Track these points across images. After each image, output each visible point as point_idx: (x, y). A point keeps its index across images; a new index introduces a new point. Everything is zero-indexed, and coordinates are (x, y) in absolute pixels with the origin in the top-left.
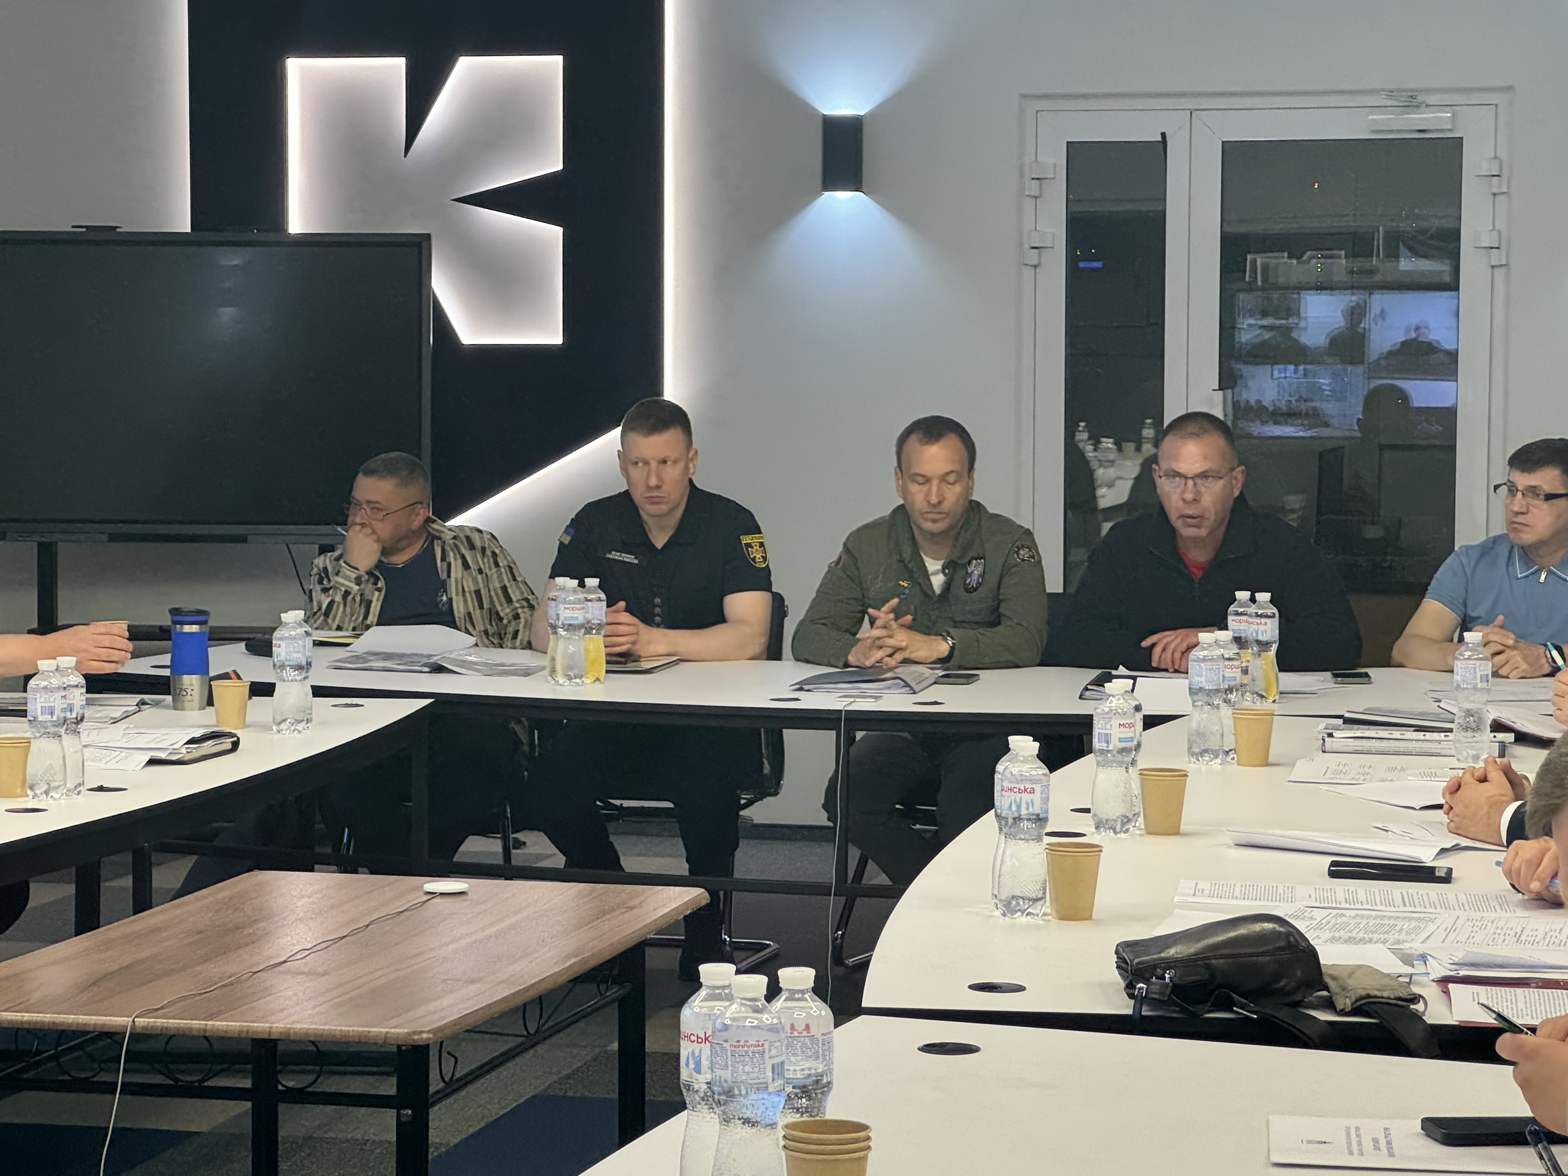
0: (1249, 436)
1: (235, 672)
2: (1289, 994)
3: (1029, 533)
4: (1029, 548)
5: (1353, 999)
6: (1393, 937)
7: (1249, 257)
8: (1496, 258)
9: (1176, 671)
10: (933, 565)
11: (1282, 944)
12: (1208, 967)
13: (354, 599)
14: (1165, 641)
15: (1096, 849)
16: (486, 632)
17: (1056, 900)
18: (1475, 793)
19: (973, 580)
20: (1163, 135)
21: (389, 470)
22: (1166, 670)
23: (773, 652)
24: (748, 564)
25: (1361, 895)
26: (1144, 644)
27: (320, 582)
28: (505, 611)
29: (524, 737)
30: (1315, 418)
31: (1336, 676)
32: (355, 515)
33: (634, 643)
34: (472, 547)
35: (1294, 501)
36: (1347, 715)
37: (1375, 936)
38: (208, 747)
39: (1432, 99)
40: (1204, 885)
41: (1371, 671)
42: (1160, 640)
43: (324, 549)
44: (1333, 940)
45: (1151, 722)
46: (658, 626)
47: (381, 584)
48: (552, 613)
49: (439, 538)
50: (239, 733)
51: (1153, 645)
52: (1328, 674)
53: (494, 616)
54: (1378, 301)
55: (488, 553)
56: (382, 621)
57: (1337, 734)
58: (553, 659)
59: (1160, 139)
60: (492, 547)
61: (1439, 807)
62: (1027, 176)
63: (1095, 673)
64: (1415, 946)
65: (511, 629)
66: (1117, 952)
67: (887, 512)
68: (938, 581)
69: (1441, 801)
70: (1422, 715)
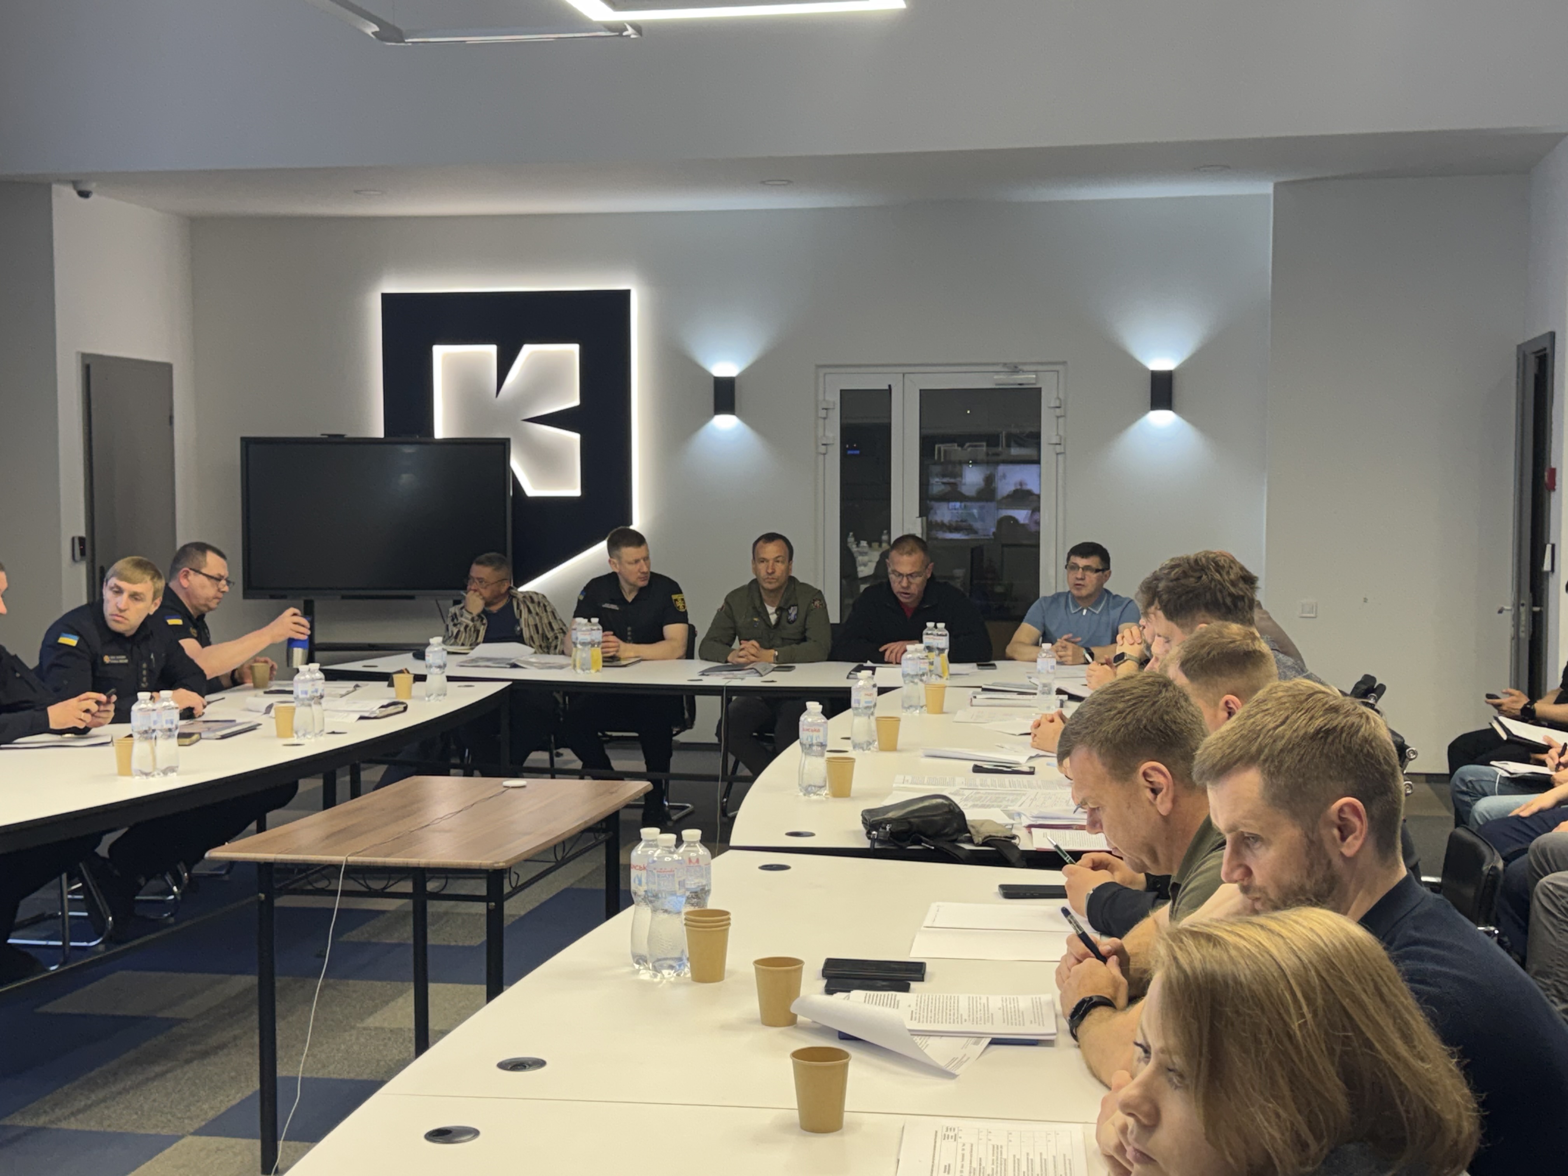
0: (936, 539)
1: (406, 669)
2: (951, 835)
3: (820, 592)
4: (820, 600)
5: (983, 837)
6: (1004, 803)
7: (937, 446)
8: (1059, 449)
9: (897, 663)
10: (771, 610)
11: (946, 809)
12: (910, 823)
13: (470, 630)
14: (891, 649)
15: (852, 760)
16: (541, 646)
17: (831, 787)
18: (1046, 727)
19: (792, 617)
20: (890, 386)
21: (489, 562)
22: (891, 663)
23: (689, 655)
24: (675, 610)
25: (989, 782)
26: (881, 649)
27: (453, 620)
28: (550, 635)
29: (560, 700)
30: (970, 530)
31: (978, 665)
32: (471, 585)
33: (617, 651)
34: (532, 601)
35: (959, 572)
36: (984, 687)
37: (995, 804)
38: (391, 709)
39: (1025, 368)
40: (909, 778)
41: (997, 663)
42: (890, 647)
43: (457, 602)
44: (974, 806)
45: (882, 691)
46: (629, 642)
47: (485, 621)
48: (574, 637)
49: (515, 597)
50: (408, 702)
51: (886, 650)
52: (975, 665)
53: (545, 637)
54: (1002, 468)
55: (542, 605)
56: (487, 640)
57: (978, 696)
58: (575, 661)
59: (887, 388)
60: (543, 601)
61: (1029, 734)
62: (820, 408)
63: (855, 665)
64: (1015, 808)
65: (553, 644)
66: (862, 815)
67: (746, 582)
68: (773, 618)
69: (1029, 731)
70: (1022, 686)
